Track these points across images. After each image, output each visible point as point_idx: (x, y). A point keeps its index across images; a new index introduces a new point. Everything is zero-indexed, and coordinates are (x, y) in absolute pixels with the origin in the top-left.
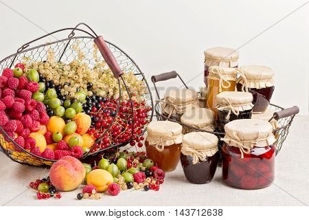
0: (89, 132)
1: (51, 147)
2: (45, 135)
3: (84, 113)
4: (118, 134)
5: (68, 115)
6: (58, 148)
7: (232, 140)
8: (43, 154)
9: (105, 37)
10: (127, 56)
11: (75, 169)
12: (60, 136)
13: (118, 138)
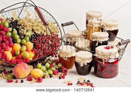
0: (32, 51)
1: (14, 58)
2: (12, 52)
3: (30, 42)
4: (46, 51)
5: (23, 43)
6: (17, 58)
7: (99, 55)
8: (11, 61)
10: (50, 15)
11: (25, 69)
12: (19, 53)
13: (46, 53)
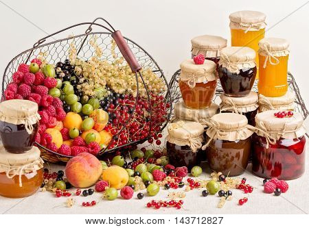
0: (106, 129)
1: (67, 144)
2: (62, 131)
3: (101, 110)
4: (137, 130)
5: (85, 112)
6: (74, 144)
8: (60, 150)
9: (123, 33)
10: (146, 52)
11: (91, 166)
12: (77, 132)
13: (136, 135)
